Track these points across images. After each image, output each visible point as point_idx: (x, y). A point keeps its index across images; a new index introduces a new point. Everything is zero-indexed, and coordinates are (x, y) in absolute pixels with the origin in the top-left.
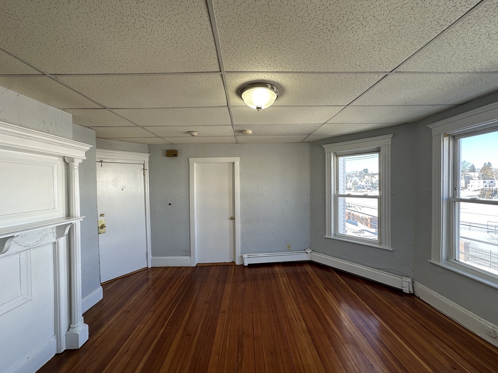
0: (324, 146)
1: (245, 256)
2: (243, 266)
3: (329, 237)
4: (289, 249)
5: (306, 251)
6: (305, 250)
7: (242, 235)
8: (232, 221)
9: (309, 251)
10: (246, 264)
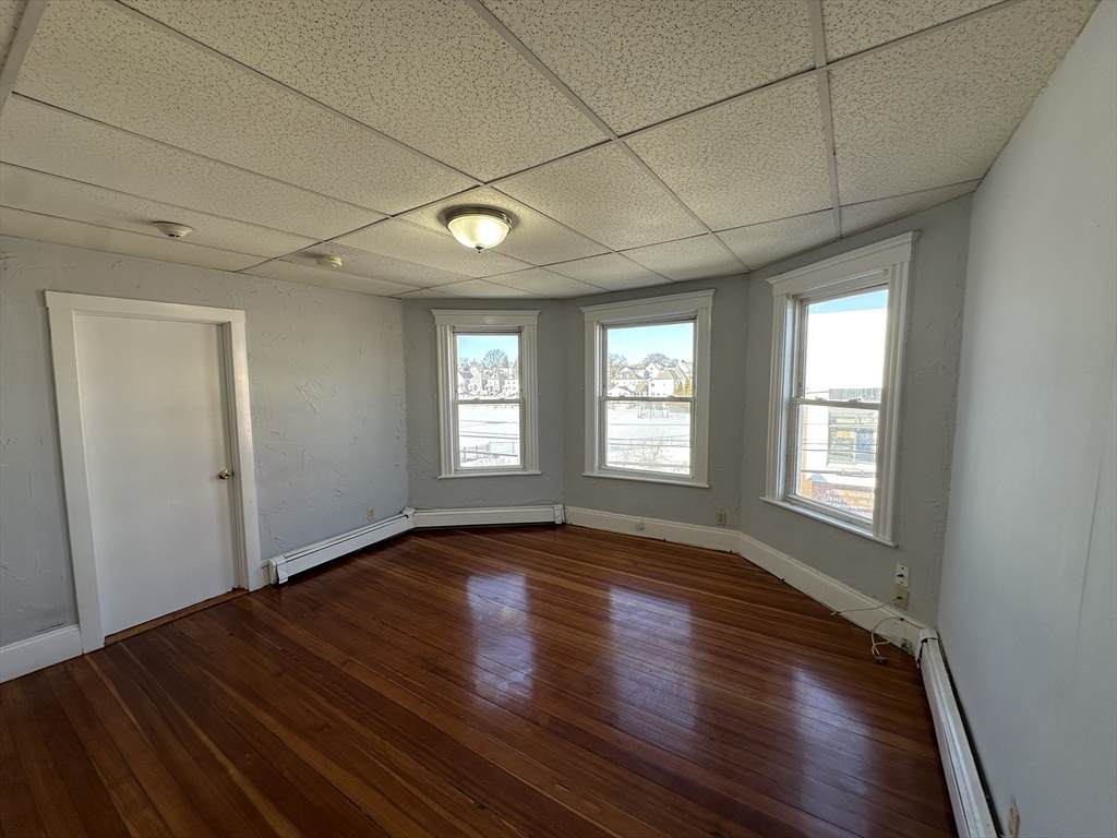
0: (435, 312)
1: (277, 561)
2: (275, 588)
3: (448, 476)
4: (371, 519)
5: (405, 512)
6: (401, 513)
7: (262, 513)
8: (224, 483)
9: (409, 512)
10: (283, 578)
